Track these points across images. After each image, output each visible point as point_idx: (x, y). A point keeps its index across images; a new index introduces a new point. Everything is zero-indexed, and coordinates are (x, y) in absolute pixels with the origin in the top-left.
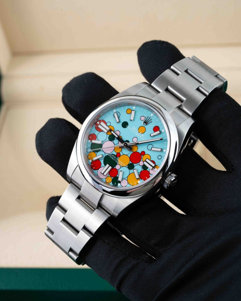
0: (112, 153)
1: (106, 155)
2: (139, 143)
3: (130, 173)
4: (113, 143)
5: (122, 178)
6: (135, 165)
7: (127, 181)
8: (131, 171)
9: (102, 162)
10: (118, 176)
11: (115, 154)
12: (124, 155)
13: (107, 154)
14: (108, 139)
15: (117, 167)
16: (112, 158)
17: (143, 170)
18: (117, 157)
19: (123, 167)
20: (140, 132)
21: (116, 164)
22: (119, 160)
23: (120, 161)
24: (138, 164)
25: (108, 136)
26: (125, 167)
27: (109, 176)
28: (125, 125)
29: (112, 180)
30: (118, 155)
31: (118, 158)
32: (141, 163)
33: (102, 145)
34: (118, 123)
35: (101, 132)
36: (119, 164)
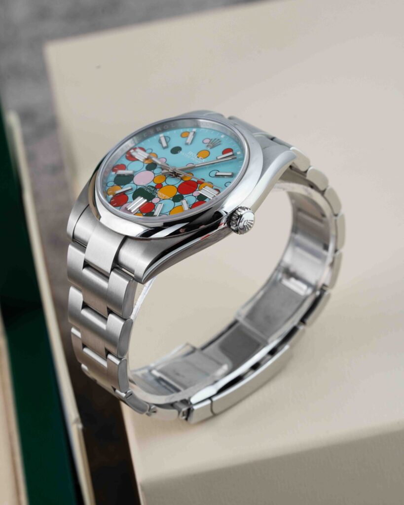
0: (150, 185)
1: (138, 187)
2: (196, 166)
3: (176, 206)
4: (153, 172)
5: (160, 213)
6: (184, 196)
8: (177, 204)
9: (130, 196)
10: (153, 211)
11: (154, 185)
12: (168, 185)
13: (141, 187)
14: (144, 169)
15: (155, 201)
16: (148, 191)
17: (197, 201)
18: (156, 189)
19: (163, 199)
20: (200, 157)
21: (154, 197)
22: (158, 192)
23: (160, 194)
24: (191, 194)
25: (146, 165)
26: (169, 199)
27: (139, 212)
28: (176, 150)
30: (160, 186)
31: (158, 190)
32: (196, 193)
33: (134, 177)
34: (165, 148)
35: (134, 161)
36: (159, 196)
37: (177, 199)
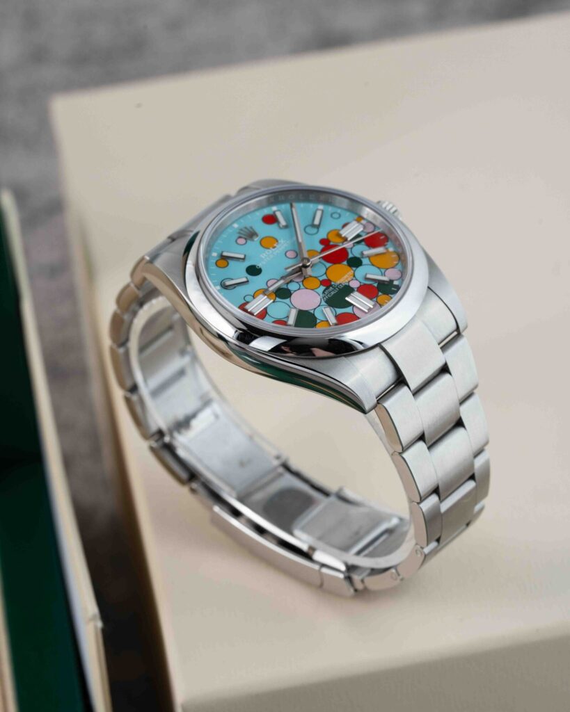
1: (323, 303)
3: (369, 263)
4: (295, 291)
6: (350, 256)
7: (387, 269)
8: (365, 261)
10: (376, 285)
11: (322, 288)
12: (325, 273)
14: (287, 301)
15: (354, 284)
16: (333, 293)
17: (363, 243)
18: (331, 285)
19: (354, 276)
20: (275, 245)
22: (338, 282)
23: (341, 280)
24: (349, 251)
25: (278, 299)
26: (354, 271)
27: (375, 299)
28: (254, 271)
29: (384, 294)
30: (327, 283)
33: (301, 310)
35: (267, 312)
36: (347, 281)
37: (356, 263)
